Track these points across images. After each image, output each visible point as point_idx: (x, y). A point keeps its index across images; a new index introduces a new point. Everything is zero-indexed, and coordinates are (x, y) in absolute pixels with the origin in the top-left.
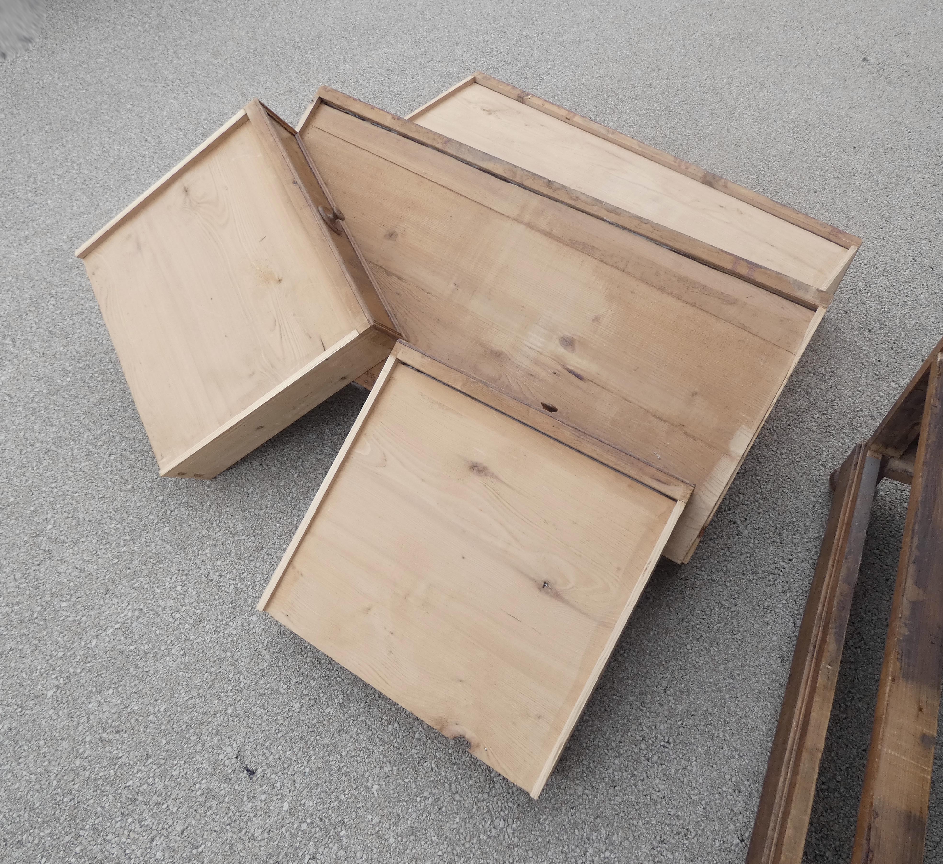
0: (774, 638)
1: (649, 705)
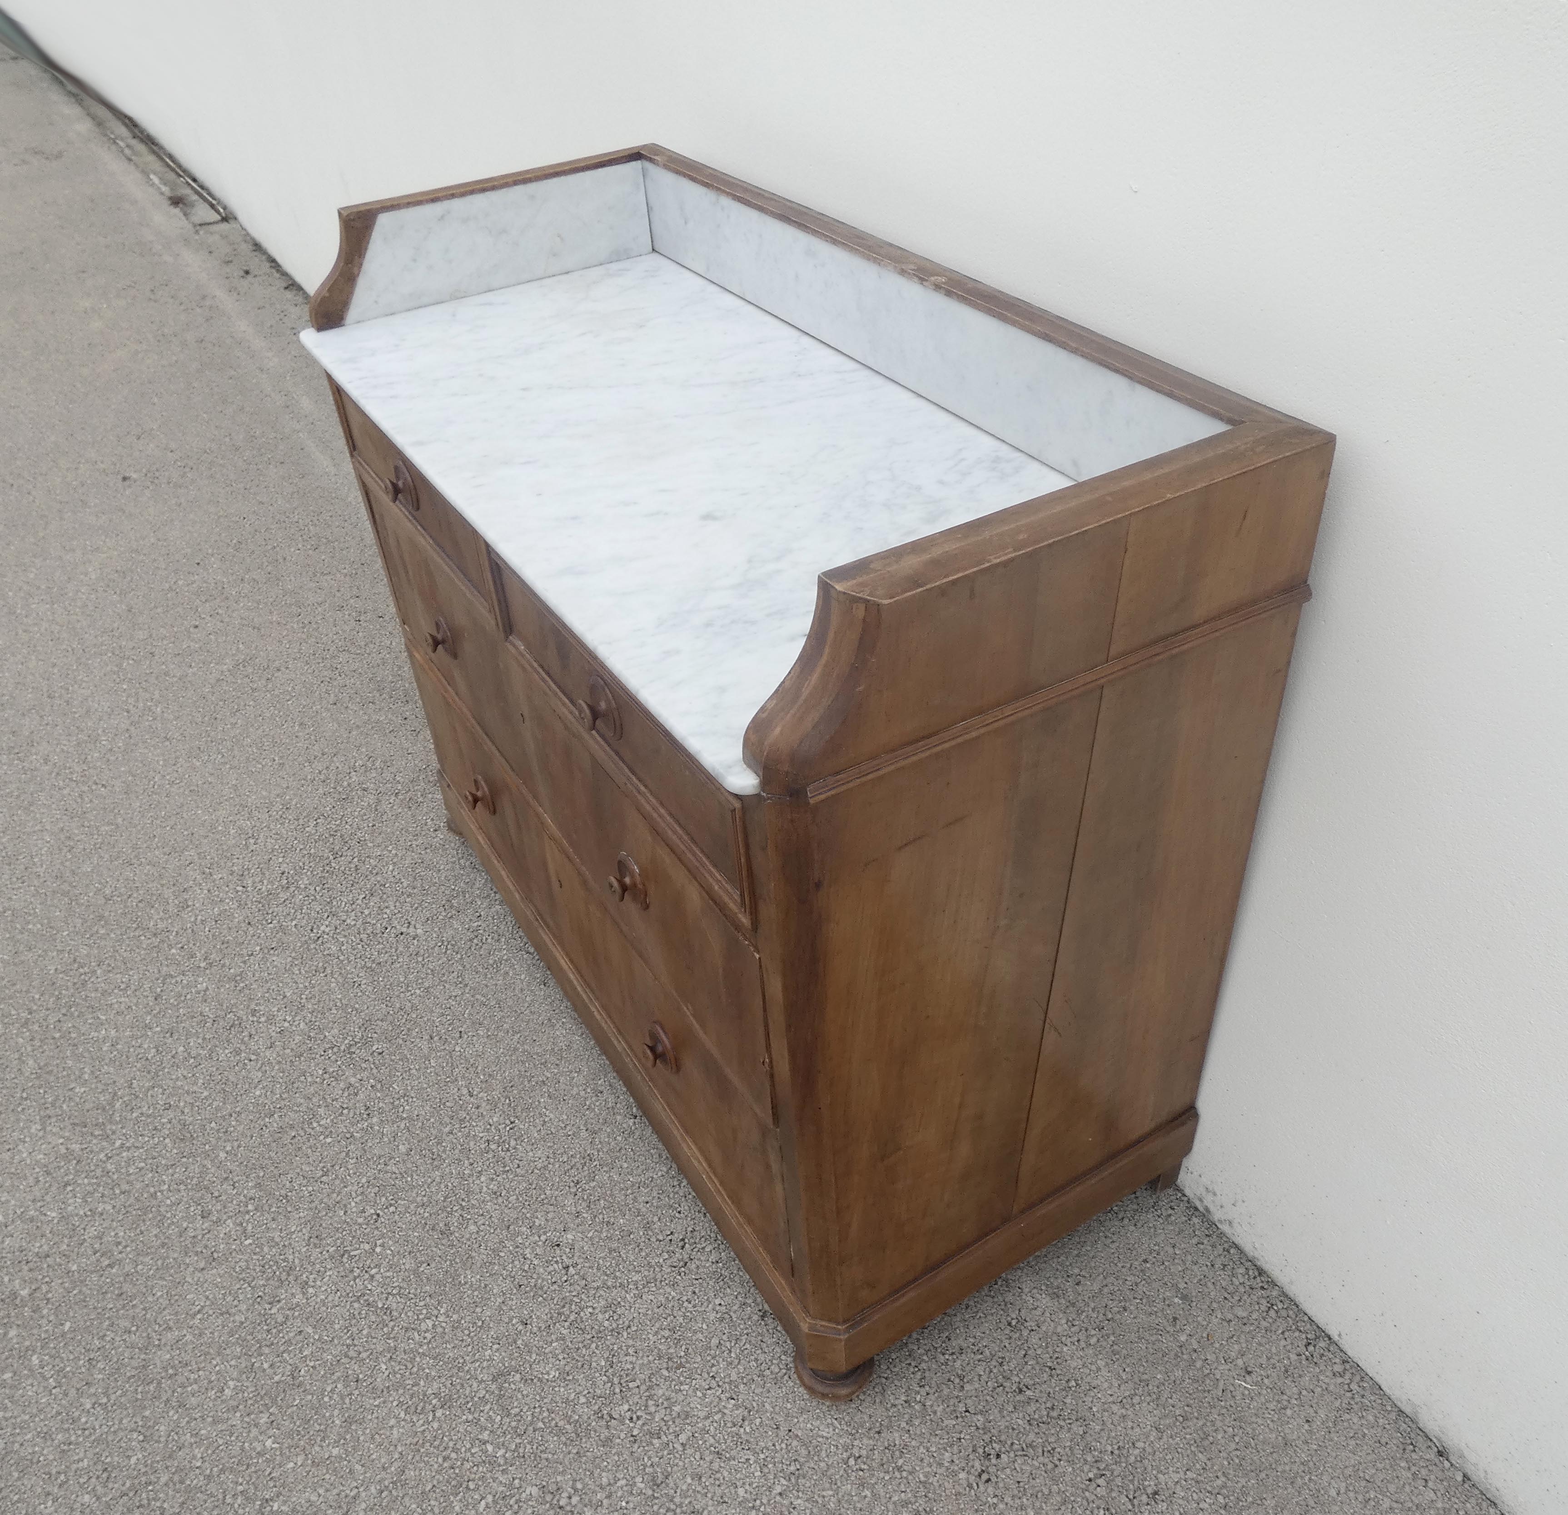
0: (523, 977)
1: (468, 1118)
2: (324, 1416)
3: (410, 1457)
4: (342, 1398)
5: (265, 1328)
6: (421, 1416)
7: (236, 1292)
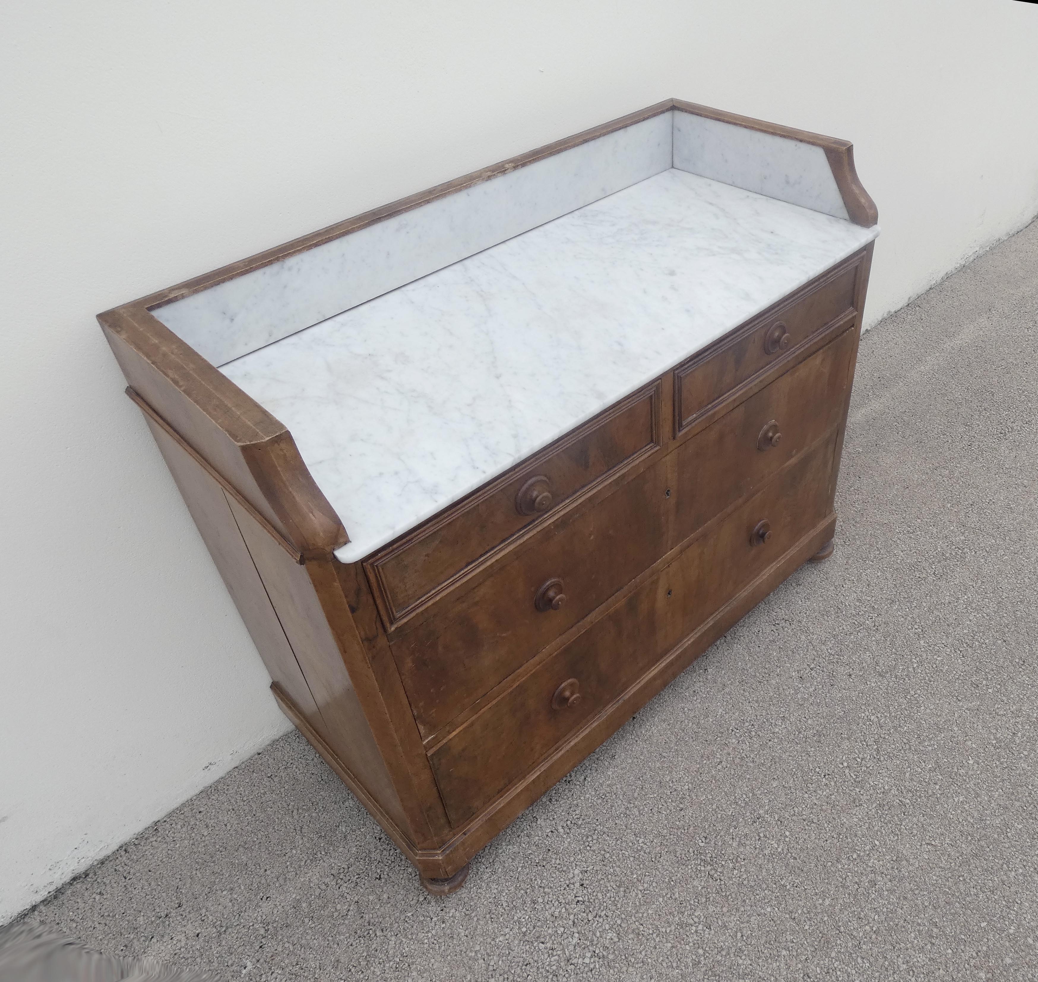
2: (944, 743)
3: (939, 695)
4: (930, 740)
5: (919, 800)
6: (918, 699)
7: (909, 829)
